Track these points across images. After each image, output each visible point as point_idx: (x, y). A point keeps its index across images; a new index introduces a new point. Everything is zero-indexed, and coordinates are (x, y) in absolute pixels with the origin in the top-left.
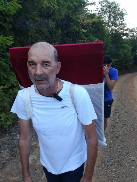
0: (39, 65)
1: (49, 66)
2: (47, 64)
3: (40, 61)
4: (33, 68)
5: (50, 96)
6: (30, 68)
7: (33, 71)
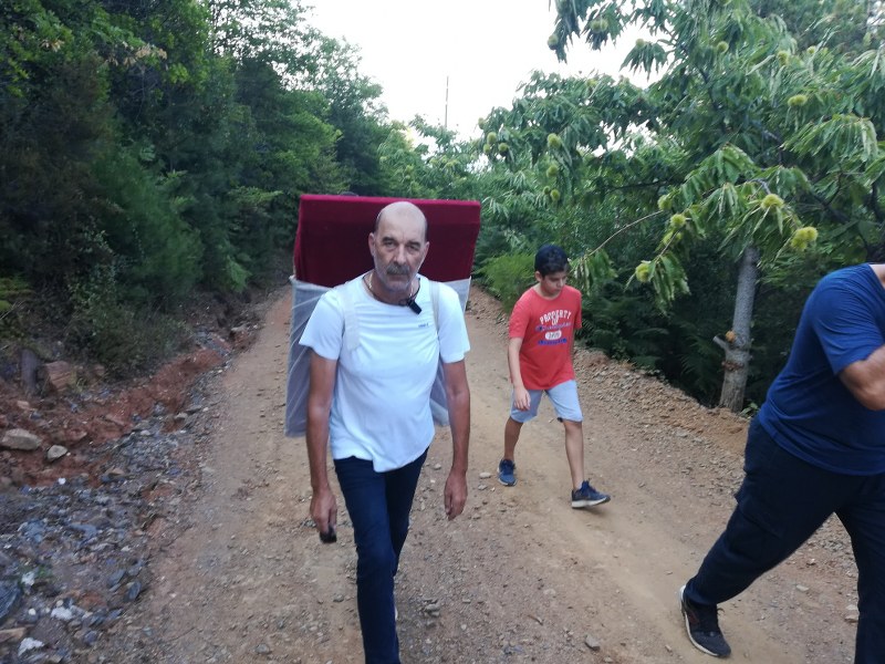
0: (402, 247)
1: (417, 250)
2: (415, 246)
3: (406, 241)
4: (390, 251)
5: (401, 305)
6: (383, 249)
7: (389, 257)
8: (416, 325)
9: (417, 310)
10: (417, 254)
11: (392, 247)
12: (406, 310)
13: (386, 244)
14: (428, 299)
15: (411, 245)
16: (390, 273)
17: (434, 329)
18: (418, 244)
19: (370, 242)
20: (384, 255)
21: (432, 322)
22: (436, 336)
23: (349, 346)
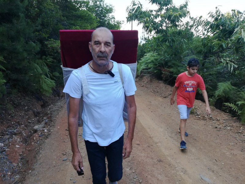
1: (110, 46)
2: (108, 44)
3: (104, 42)
4: (98, 47)
5: (105, 73)
6: (95, 47)
7: (97, 49)
8: (113, 82)
9: (113, 75)
10: (110, 48)
11: (98, 45)
12: (108, 76)
13: (96, 44)
14: (117, 71)
15: (107, 44)
16: (98, 57)
17: (121, 83)
18: (109, 43)
19: (89, 46)
20: (95, 49)
21: (119, 80)
22: (122, 86)
23: (85, 93)
